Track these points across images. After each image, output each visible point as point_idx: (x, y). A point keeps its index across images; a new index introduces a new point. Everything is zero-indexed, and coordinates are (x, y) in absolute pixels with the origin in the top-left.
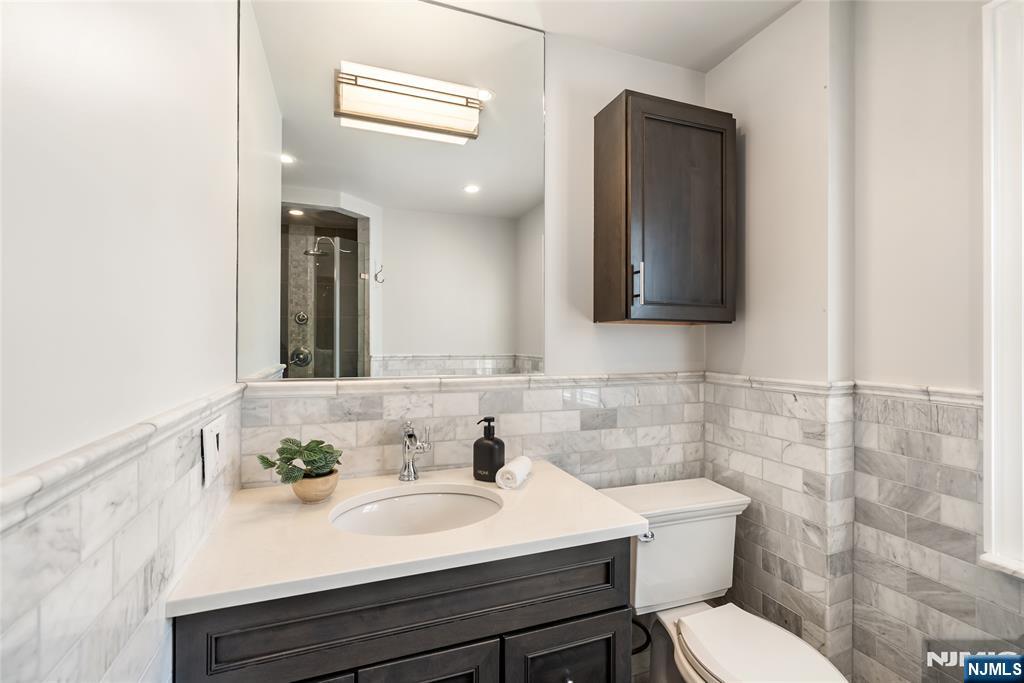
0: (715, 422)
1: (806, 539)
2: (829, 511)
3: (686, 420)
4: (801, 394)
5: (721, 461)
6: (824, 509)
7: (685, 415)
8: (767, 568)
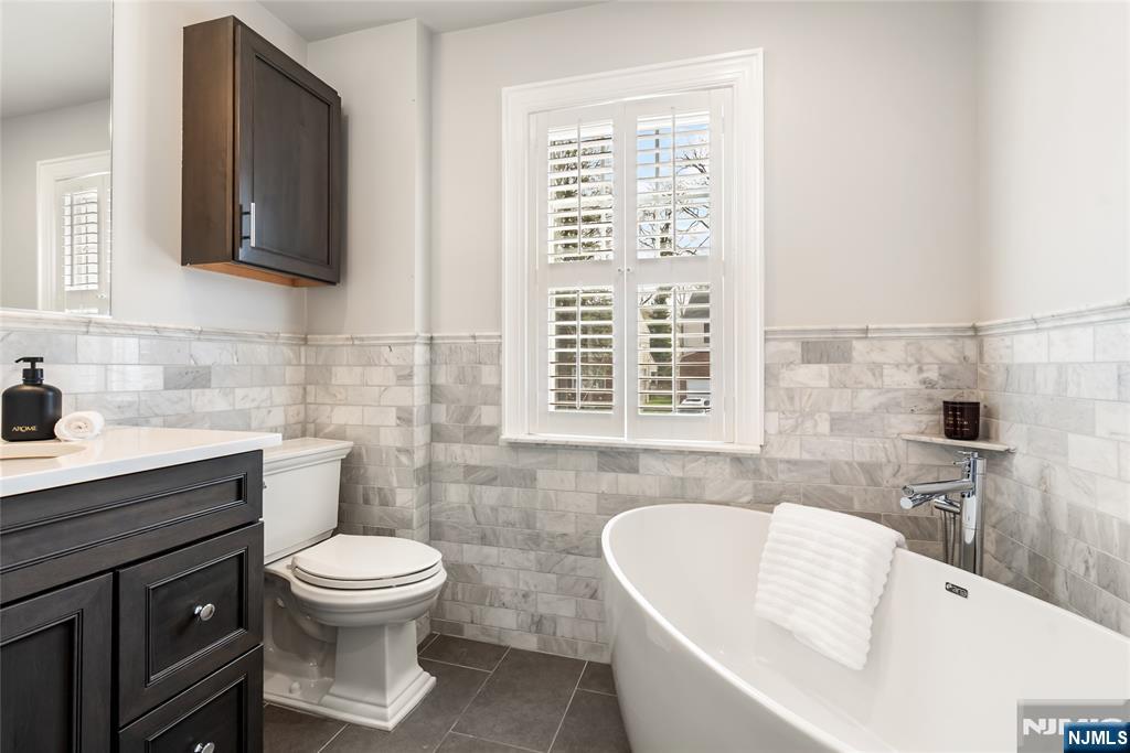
0: (317, 383)
1: (399, 463)
2: (415, 434)
3: (287, 382)
4: (394, 344)
5: (323, 419)
6: (412, 434)
7: (287, 375)
8: (367, 501)
